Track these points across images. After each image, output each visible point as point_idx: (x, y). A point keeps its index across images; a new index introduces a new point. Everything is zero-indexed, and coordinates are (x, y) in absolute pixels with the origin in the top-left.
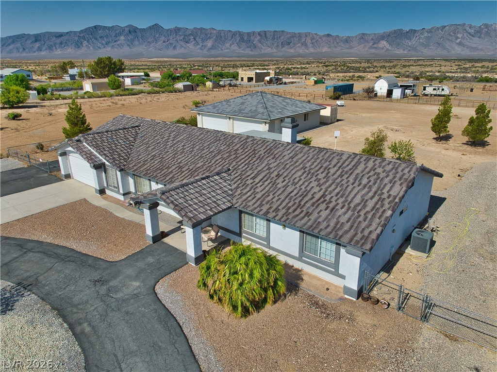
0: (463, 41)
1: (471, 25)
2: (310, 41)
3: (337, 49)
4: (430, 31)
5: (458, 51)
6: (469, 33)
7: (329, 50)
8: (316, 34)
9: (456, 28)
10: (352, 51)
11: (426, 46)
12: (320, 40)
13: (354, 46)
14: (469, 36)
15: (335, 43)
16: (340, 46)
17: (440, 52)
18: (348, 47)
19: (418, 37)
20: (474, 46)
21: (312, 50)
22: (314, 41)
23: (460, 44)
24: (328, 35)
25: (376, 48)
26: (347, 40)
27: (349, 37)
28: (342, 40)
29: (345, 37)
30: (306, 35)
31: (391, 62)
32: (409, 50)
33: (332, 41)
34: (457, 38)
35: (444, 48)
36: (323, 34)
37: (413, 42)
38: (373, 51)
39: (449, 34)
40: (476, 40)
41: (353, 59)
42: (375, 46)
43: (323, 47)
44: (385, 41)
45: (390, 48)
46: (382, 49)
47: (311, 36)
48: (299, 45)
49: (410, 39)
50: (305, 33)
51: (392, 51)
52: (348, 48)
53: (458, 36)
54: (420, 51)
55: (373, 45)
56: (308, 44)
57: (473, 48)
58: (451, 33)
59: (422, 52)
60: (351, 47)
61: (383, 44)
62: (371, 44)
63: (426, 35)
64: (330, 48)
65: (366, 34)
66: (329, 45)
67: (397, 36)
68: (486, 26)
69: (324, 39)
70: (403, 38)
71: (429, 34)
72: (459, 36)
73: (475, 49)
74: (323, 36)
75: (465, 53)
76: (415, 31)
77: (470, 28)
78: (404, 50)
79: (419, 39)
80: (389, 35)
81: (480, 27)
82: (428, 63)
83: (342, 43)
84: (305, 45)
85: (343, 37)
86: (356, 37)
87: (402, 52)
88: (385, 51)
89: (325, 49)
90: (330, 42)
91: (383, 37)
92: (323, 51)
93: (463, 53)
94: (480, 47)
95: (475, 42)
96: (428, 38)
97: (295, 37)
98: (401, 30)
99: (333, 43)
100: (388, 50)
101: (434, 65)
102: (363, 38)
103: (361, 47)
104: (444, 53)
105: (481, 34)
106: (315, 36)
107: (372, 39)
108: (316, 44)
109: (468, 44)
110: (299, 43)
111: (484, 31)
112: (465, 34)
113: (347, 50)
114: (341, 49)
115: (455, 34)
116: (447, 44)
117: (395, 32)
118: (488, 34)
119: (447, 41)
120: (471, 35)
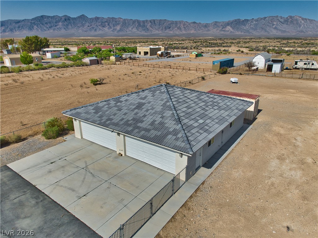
0: (277, 27)
1: (281, 17)
2: (183, 26)
3: (200, 32)
4: (257, 20)
5: (274, 33)
6: (281, 22)
7: (195, 32)
8: (186, 22)
9: (273, 19)
10: (209, 32)
11: (255, 29)
12: (189, 25)
13: (210, 29)
14: (281, 23)
15: (199, 27)
16: (202, 29)
17: (263, 33)
18: (207, 30)
19: (249, 24)
20: (284, 29)
21: (184, 32)
22: (185, 26)
23: (275, 28)
24: (194, 23)
25: (224, 31)
26: (206, 26)
27: (208, 24)
28: (203, 26)
29: (205, 24)
30: (180, 22)
31: (235, 40)
32: (245, 32)
33: (196, 27)
34: (273, 25)
35: (266, 31)
36: (191, 22)
37: (247, 27)
38: (223, 32)
39: (269, 22)
40: (285, 26)
41: (210, 37)
42: (224, 29)
43: (191, 30)
44: (230, 26)
45: (233, 31)
46: (228, 31)
47: (183, 23)
48: (176, 28)
49: (245, 25)
50: (180, 21)
51: (234, 32)
52: (207, 31)
53: (274, 23)
54: (251, 33)
55: (222, 29)
56: (182, 28)
57: (283, 31)
58: (270, 22)
59: (253, 34)
60: (209, 30)
61: (229, 28)
62: (221, 28)
63: (254, 22)
64: (196, 30)
65: (218, 22)
66: (195, 28)
67: (237, 23)
68: (291, 17)
69: (192, 25)
70: (241, 25)
71: (256, 22)
72: (275, 23)
73: (285, 31)
74: (191, 23)
75: (279, 34)
76: (247, 20)
77: (281, 18)
78: (241, 32)
79: (251, 25)
80: (232, 23)
81: (287, 18)
82: (257, 41)
83: (203, 28)
84: (179, 28)
85: (203, 24)
86: (212, 24)
87: (240, 33)
88: (230, 33)
89: (192, 32)
90: (195, 27)
91: (228, 24)
92: (191, 33)
93: (277, 34)
94: (287, 30)
95: (284, 27)
96: (256, 25)
97: (173, 23)
98: (239, 20)
99: (198, 28)
100: (231, 32)
102: (216, 25)
103: (215, 30)
104: (266, 34)
105: (288, 22)
106: (186, 23)
107: (222, 25)
108: (187, 28)
109: (280, 28)
110: (176, 27)
111: (290, 21)
112: (278, 23)
113: (206, 32)
114: (203, 32)
115: (272, 22)
116: (268, 29)
117: (236, 21)
118: (292, 22)
119: (268, 27)
120: (282, 23)
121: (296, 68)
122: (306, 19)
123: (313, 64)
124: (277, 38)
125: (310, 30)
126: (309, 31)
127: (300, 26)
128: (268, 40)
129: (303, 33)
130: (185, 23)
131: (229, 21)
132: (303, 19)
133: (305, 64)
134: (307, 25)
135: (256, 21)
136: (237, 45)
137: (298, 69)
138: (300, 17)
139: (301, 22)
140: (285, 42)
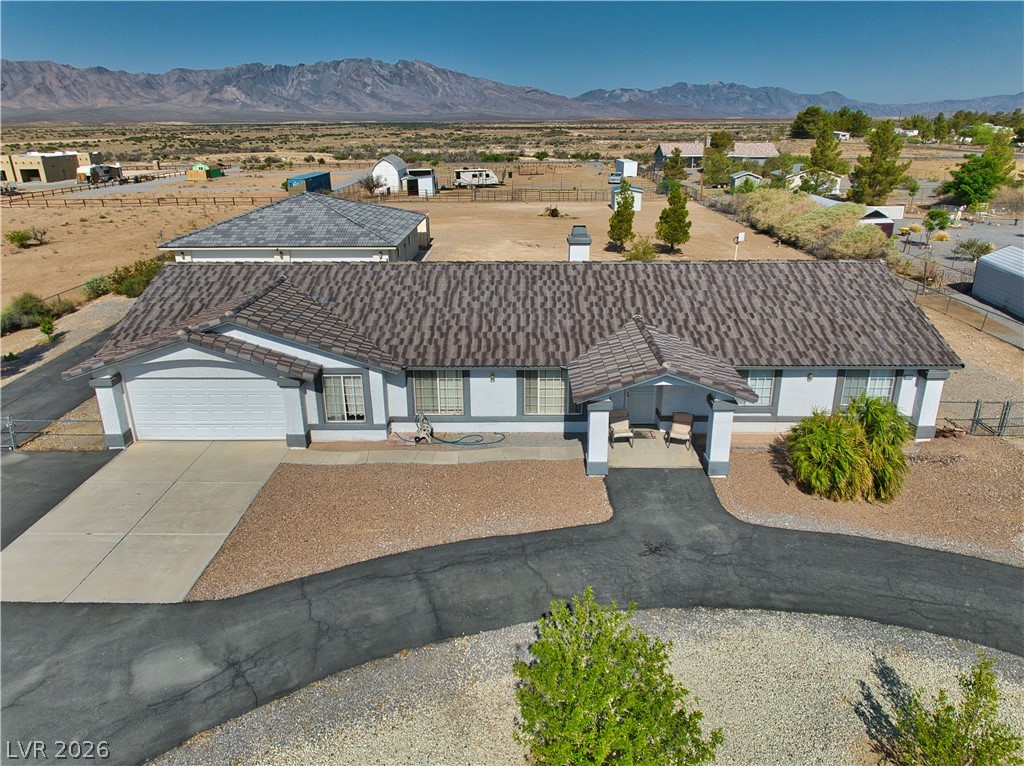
0: (377, 91)
1: (380, 62)
2: (56, 83)
3: (131, 103)
4: (314, 70)
5: (372, 108)
6: (383, 77)
7: (113, 104)
8: (67, 66)
9: (361, 67)
10: (166, 106)
11: (318, 98)
12: (81, 80)
13: (168, 95)
14: (384, 82)
15: (123, 88)
16: (137, 95)
17: (340, 110)
18: (156, 97)
19: (295, 82)
20: (397, 99)
21: (67, 104)
22: (67, 82)
23: (373, 95)
24: (100, 70)
25: (219, 101)
26: (150, 83)
27: (153, 76)
28: (137, 83)
29: (142, 77)
30: (43, 67)
31: (268, 130)
32: (288, 107)
33: (113, 84)
34: (365, 85)
35: (348, 102)
36: (86, 67)
37: (289, 90)
38: (216, 107)
39: (349, 77)
40: (396, 88)
41: (178, 123)
42: (216, 96)
43: (94, 96)
44: (234, 86)
45: (248, 102)
46: (233, 102)
47: (55, 69)
48: (31, 90)
49: (283, 85)
50: (38, 63)
51: (254, 107)
52: (158, 101)
53: (366, 80)
54: (308, 108)
55: (211, 94)
56: (54, 89)
57: (395, 103)
58: (353, 75)
59: (313, 111)
60: (163, 99)
61: (231, 92)
62: (206, 92)
63: (309, 76)
64: (114, 98)
65: (190, 72)
66: (108, 91)
67: (255, 78)
68: (406, 64)
69: (92, 78)
70: (269, 82)
71: (315, 76)
72: (368, 80)
73: (400, 105)
74: (88, 70)
75: (386, 112)
76: (287, 69)
77: (381, 66)
78: (277, 105)
79: (299, 83)
80: (238, 76)
81: (396, 66)
82: (336, 132)
83: (138, 90)
84: (43, 89)
85: (137, 75)
86: (168, 76)
87: (274, 109)
88: (241, 108)
89: (102, 102)
90: (109, 85)
91: (227, 78)
92: (99, 106)
93: (382, 112)
94: (406, 102)
95: (395, 92)
96: (316, 84)
97: (13, 71)
98: (259, 66)
99: (119, 90)
100: (244, 105)
101: (353, 135)
102: (184, 80)
103: (186, 98)
104: (350, 111)
105: (401, 78)
106: (67, 71)
107: (206, 83)
108: (75, 91)
109: (387, 96)
110: (29, 86)
111: (403, 74)
112: (376, 78)
113: (156, 104)
114: (143, 103)
115: (359, 76)
116: (353, 96)
117: (249, 68)
118: (411, 78)
119: (351, 90)
120: (386, 79)
121: (460, 186)
122: (444, 71)
123: (487, 176)
124: (388, 125)
125: (461, 102)
126: (460, 104)
127: (435, 93)
128: (363, 130)
129: (447, 111)
130: (64, 69)
131: (227, 69)
132: (437, 71)
133: (474, 176)
134: (451, 89)
135: (313, 73)
136: (285, 146)
137: (465, 187)
138: (430, 66)
139: (435, 80)
140: (410, 134)
